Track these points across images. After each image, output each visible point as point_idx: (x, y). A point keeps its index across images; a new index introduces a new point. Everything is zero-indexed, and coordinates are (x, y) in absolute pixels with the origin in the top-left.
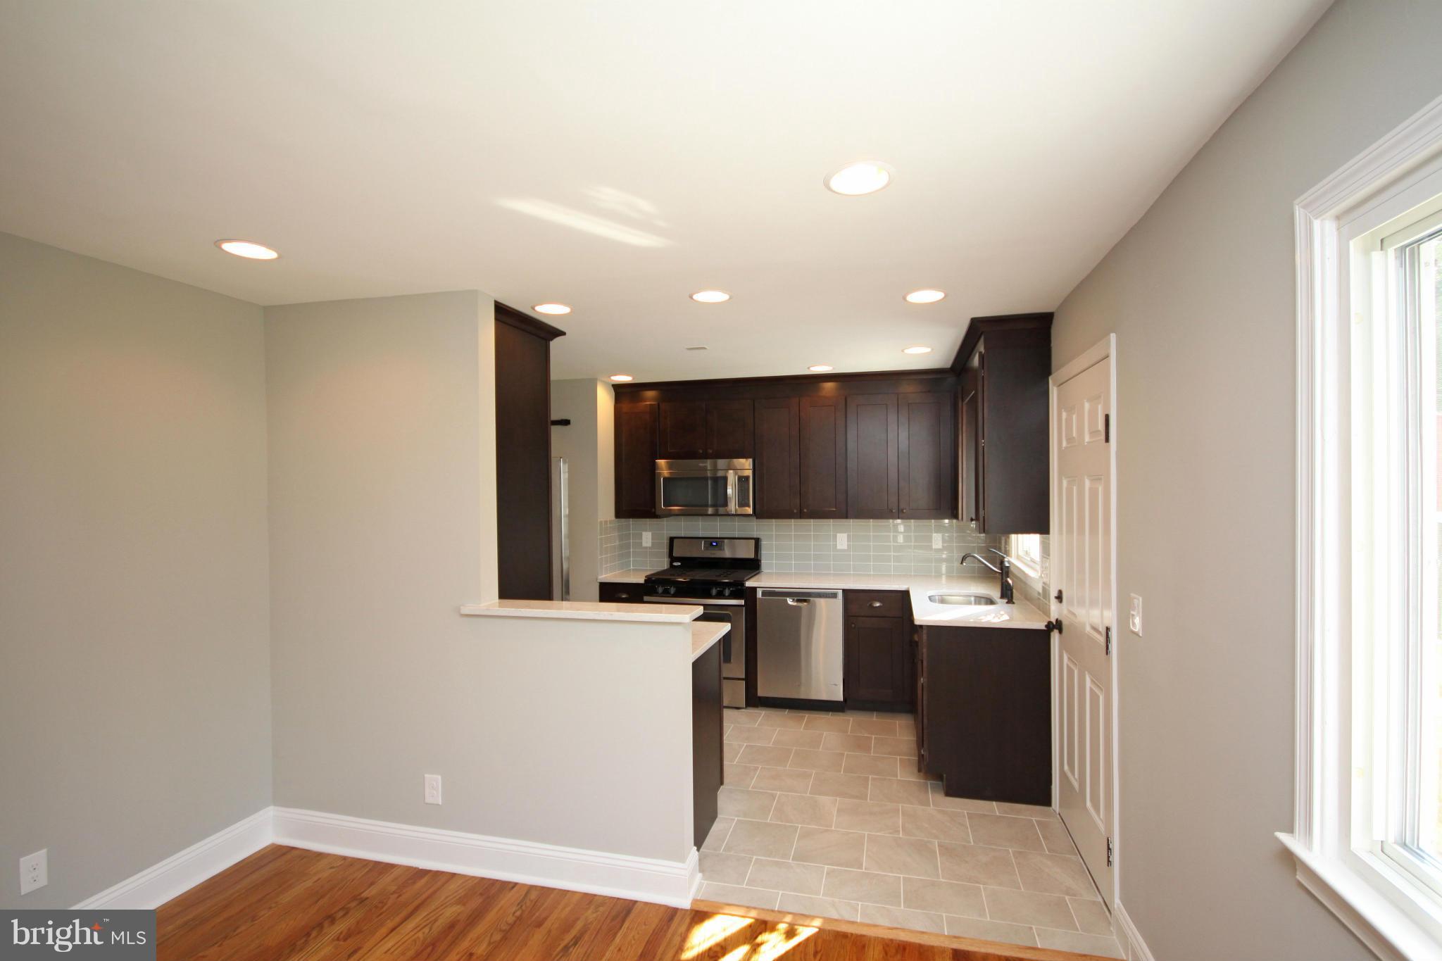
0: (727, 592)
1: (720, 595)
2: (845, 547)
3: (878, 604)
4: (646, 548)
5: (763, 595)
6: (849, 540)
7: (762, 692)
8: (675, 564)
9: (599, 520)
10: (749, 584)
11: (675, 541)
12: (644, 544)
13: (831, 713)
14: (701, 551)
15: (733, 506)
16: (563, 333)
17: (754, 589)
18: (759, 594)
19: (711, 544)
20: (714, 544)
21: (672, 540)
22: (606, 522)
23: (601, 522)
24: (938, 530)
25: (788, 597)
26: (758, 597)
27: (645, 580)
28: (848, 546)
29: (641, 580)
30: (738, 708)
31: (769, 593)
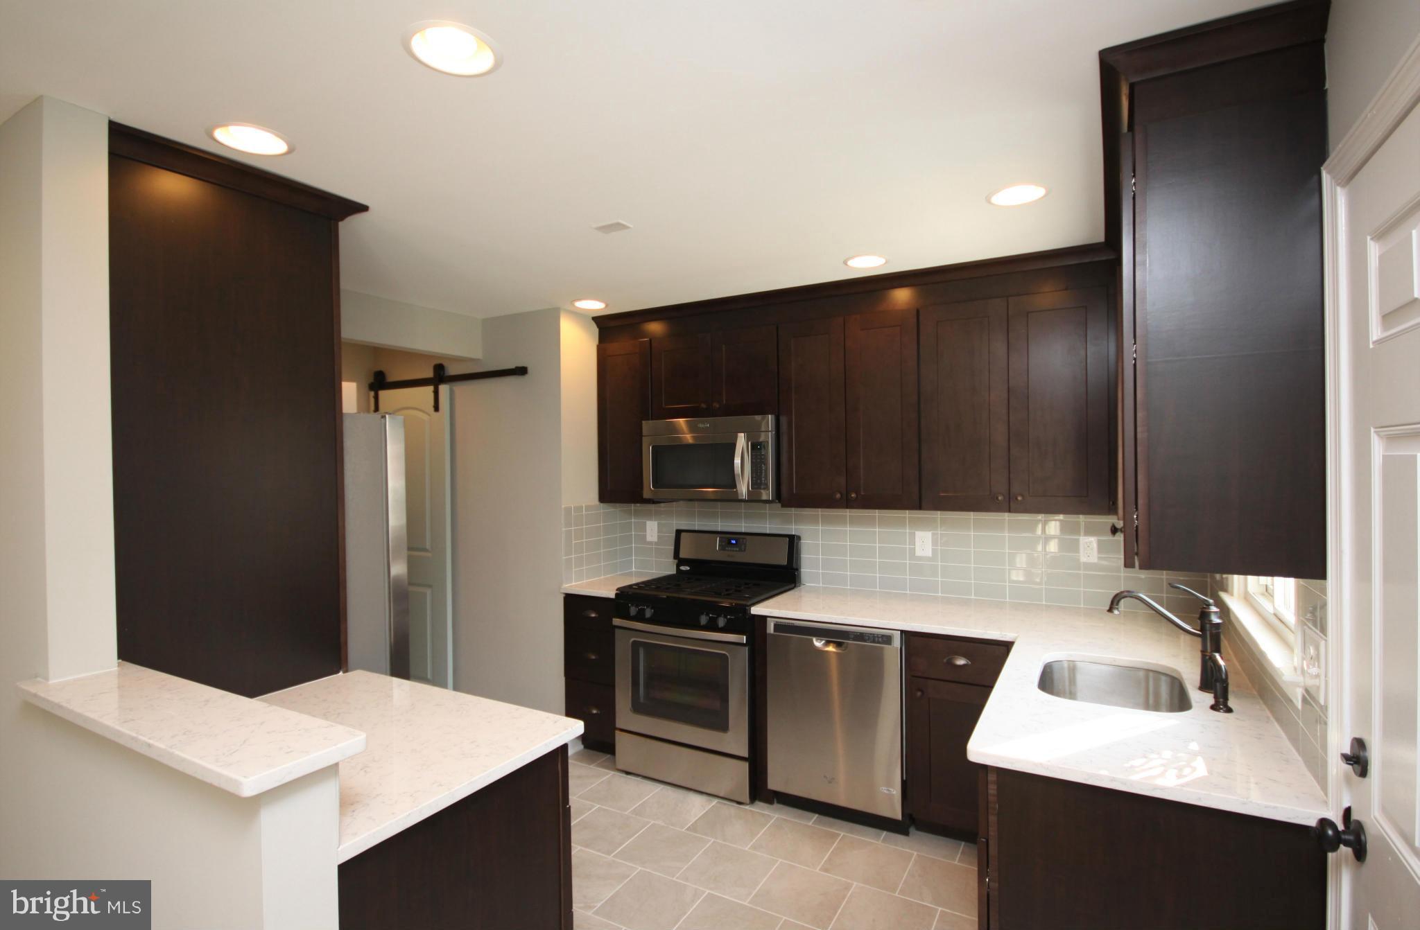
0: (721, 622)
1: (712, 627)
2: (929, 553)
3: (961, 662)
4: (651, 543)
5: (775, 630)
6: (934, 543)
7: (775, 782)
8: (683, 568)
9: (563, 506)
10: (756, 610)
11: (683, 535)
12: (649, 538)
13: (885, 833)
14: (715, 551)
15: (743, 488)
16: (363, 208)
17: (763, 619)
18: (771, 628)
19: (730, 543)
20: (734, 542)
21: (679, 532)
22: (579, 509)
23: (568, 510)
24: (1089, 531)
25: (815, 636)
26: (768, 632)
27: (616, 594)
28: (934, 551)
29: (610, 593)
30: (739, 803)
31: (787, 627)
